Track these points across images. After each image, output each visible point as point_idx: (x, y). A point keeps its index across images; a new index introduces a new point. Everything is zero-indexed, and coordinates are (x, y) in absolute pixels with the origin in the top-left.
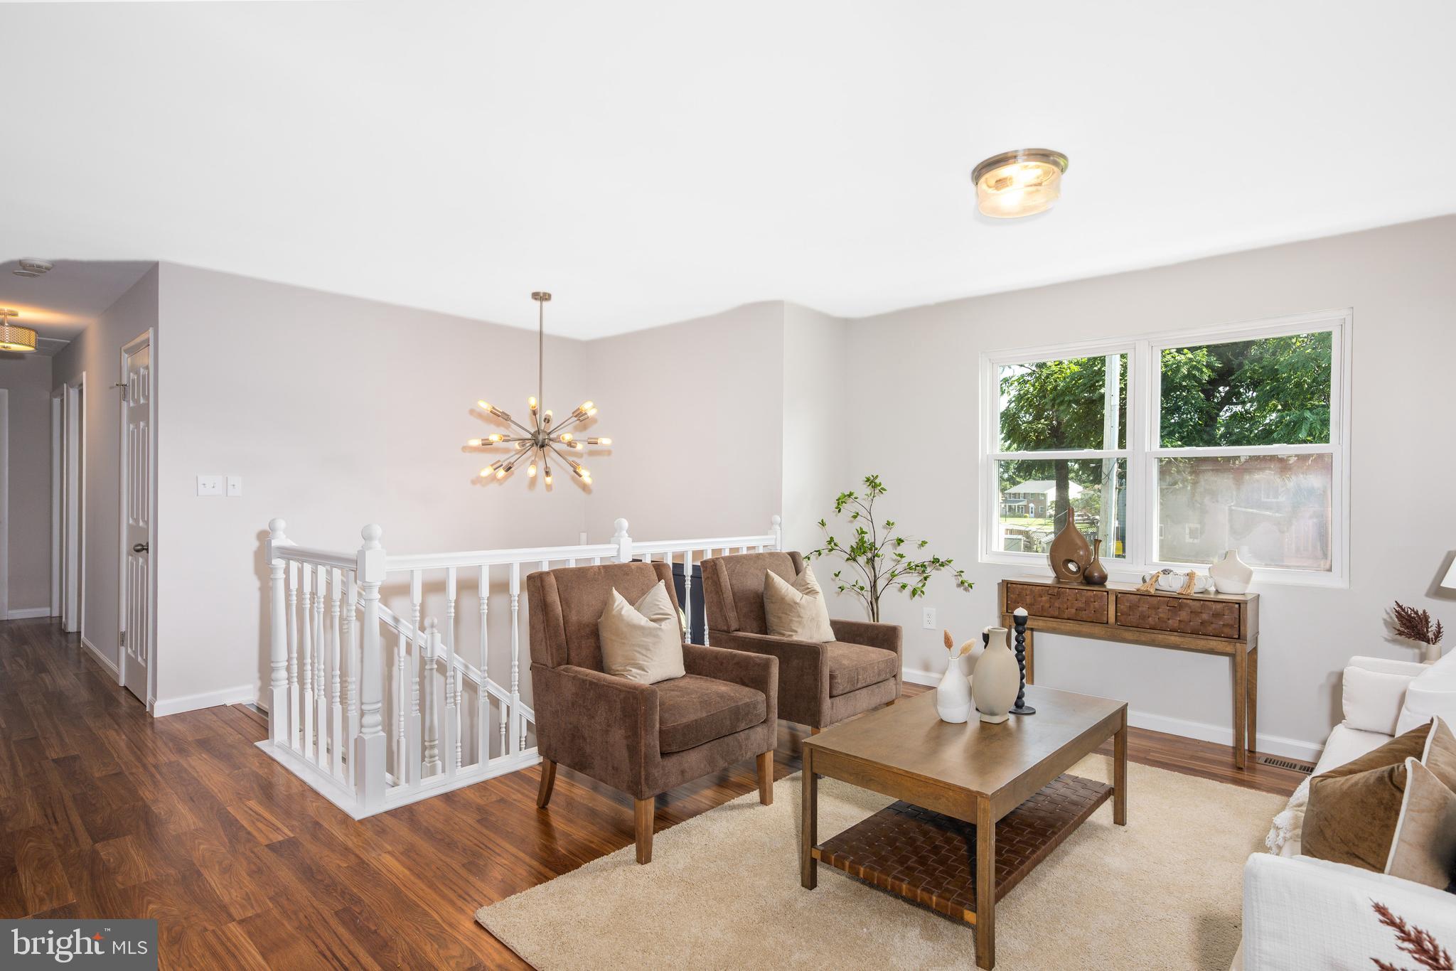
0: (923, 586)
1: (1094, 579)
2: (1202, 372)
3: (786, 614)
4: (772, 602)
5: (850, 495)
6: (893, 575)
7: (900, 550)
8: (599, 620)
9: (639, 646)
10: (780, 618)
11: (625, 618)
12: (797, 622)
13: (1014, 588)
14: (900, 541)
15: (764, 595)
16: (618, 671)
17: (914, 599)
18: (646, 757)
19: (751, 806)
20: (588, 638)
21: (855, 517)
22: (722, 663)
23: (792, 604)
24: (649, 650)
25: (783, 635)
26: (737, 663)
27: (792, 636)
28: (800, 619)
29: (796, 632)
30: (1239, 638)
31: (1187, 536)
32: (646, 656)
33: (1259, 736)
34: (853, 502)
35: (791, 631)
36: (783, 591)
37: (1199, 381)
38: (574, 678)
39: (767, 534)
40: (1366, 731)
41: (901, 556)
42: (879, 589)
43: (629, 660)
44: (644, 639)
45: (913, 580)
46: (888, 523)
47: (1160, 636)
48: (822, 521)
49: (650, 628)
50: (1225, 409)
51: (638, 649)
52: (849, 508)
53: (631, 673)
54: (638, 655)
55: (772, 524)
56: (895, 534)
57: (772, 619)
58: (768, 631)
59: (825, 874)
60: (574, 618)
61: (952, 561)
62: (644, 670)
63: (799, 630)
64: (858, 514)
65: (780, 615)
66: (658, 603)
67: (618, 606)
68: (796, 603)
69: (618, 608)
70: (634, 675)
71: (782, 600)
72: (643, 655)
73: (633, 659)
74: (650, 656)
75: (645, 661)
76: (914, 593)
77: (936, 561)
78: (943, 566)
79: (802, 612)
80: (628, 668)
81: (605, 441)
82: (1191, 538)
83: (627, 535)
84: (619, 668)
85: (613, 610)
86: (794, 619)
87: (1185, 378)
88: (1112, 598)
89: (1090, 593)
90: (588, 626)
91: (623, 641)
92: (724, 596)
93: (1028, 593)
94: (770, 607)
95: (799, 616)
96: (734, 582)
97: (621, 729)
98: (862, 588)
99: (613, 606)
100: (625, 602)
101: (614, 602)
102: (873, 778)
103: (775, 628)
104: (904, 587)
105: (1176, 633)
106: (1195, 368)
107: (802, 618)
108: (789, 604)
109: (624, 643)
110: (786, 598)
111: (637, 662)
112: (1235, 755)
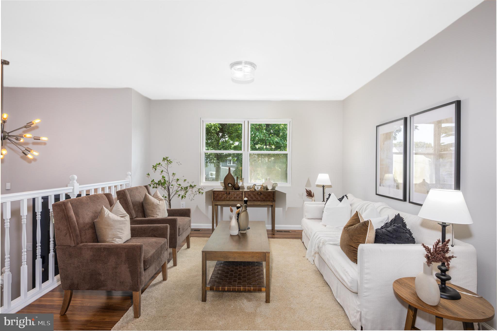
0: (186, 194)
1: (236, 188)
2: (217, 129)
3: (155, 209)
4: (149, 205)
5: (159, 164)
6: (177, 192)
7: (179, 183)
8: (96, 220)
9: (118, 229)
10: (152, 211)
11: (111, 218)
12: (159, 211)
13: (216, 193)
14: (178, 180)
15: (143, 203)
16: (109, 241)
17: (182, 199)
18: (140, 272)
19: (160, 282)
20: (89, 230)
21: (162, 172)
22: (144, 231)
23: (157, 205)
24: (123, 230)
25: (154, 217)
26: (152, 229)
27: (157, 217)
28: (160, 210)
29: (158, 215)
30: (274, 201)
31: (210, 175)
32: (121, 233)
33: (276, 226)
34: (161, 167)
35: (157, 215)
36: (153, 200)
37: (216, 131)
38: (92, 248)
39: (125, 179)
40: (310, 219)
41: (180, 185)
42: (171, 197)
43: (114, 235)
44: (121, 226)
45: (182, 193)
46: (173, 174)
47: (256, 203)
48: (148, 174)
49: (122, 221)
50: (221, 139)
51: (118, 230)
52: (159, 169)
53: (116, 241)
54: (118, 233)
55: (127, 175)
56: (176, 178)
57: (148, 212)
58: (146, 216)
59: (210, 294)
60: (81, 221)
61: (196, 185)
62: (121, 239)
63: (159, 214)
64: (163, 170)
65: (152, 209)
66: (120, 210)
67: (107, 213)
68: (158, 204)
69: (107, 214)
70: (117, 241)
71: (153, 204)
72: (120, 232)
73: (117, 235)
74: (123, 232)
75: (121, 235)
76: (182, 197)
77: (191, 186)
78: (193, 187)
79: (160, 207)
80: (114, 239)
81: (44, 139)
82: (211, 176)
83: (76, 182)
84: (110, 240)
85: (104, 215)
86: (157, 210)
87: (213, 130)
88: (244, 193)
89: (238, 193)
90: (88, 224)
91: (111, 228)
92: (130, 204)
93: (220, 194)
94: (146, 207)
95: (159, 209)
96: (132, 199)
97: (125, 264)
98: (166, 197)
99: (105, 213)
100: (109, 212)
101: (105, 211)
102: (230, 257)
103: (150, 215)
104: (179, 195)
105: (260, 201)
106: (215, 127)
107: (160, 209)
108: (156, 205)
109: (112, 229)
110: (154, 203)
111: (118, 236)
112: (272, 231)
